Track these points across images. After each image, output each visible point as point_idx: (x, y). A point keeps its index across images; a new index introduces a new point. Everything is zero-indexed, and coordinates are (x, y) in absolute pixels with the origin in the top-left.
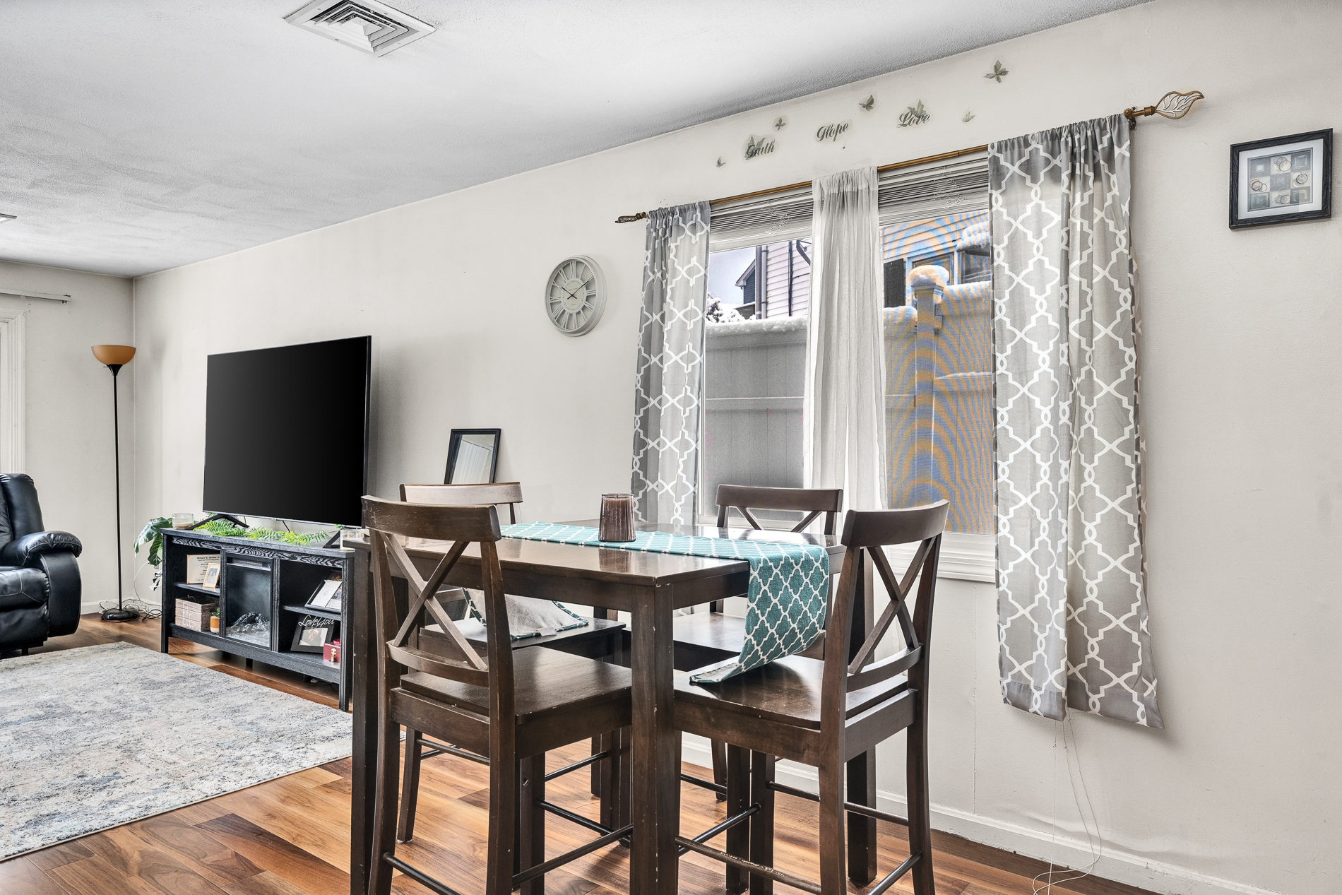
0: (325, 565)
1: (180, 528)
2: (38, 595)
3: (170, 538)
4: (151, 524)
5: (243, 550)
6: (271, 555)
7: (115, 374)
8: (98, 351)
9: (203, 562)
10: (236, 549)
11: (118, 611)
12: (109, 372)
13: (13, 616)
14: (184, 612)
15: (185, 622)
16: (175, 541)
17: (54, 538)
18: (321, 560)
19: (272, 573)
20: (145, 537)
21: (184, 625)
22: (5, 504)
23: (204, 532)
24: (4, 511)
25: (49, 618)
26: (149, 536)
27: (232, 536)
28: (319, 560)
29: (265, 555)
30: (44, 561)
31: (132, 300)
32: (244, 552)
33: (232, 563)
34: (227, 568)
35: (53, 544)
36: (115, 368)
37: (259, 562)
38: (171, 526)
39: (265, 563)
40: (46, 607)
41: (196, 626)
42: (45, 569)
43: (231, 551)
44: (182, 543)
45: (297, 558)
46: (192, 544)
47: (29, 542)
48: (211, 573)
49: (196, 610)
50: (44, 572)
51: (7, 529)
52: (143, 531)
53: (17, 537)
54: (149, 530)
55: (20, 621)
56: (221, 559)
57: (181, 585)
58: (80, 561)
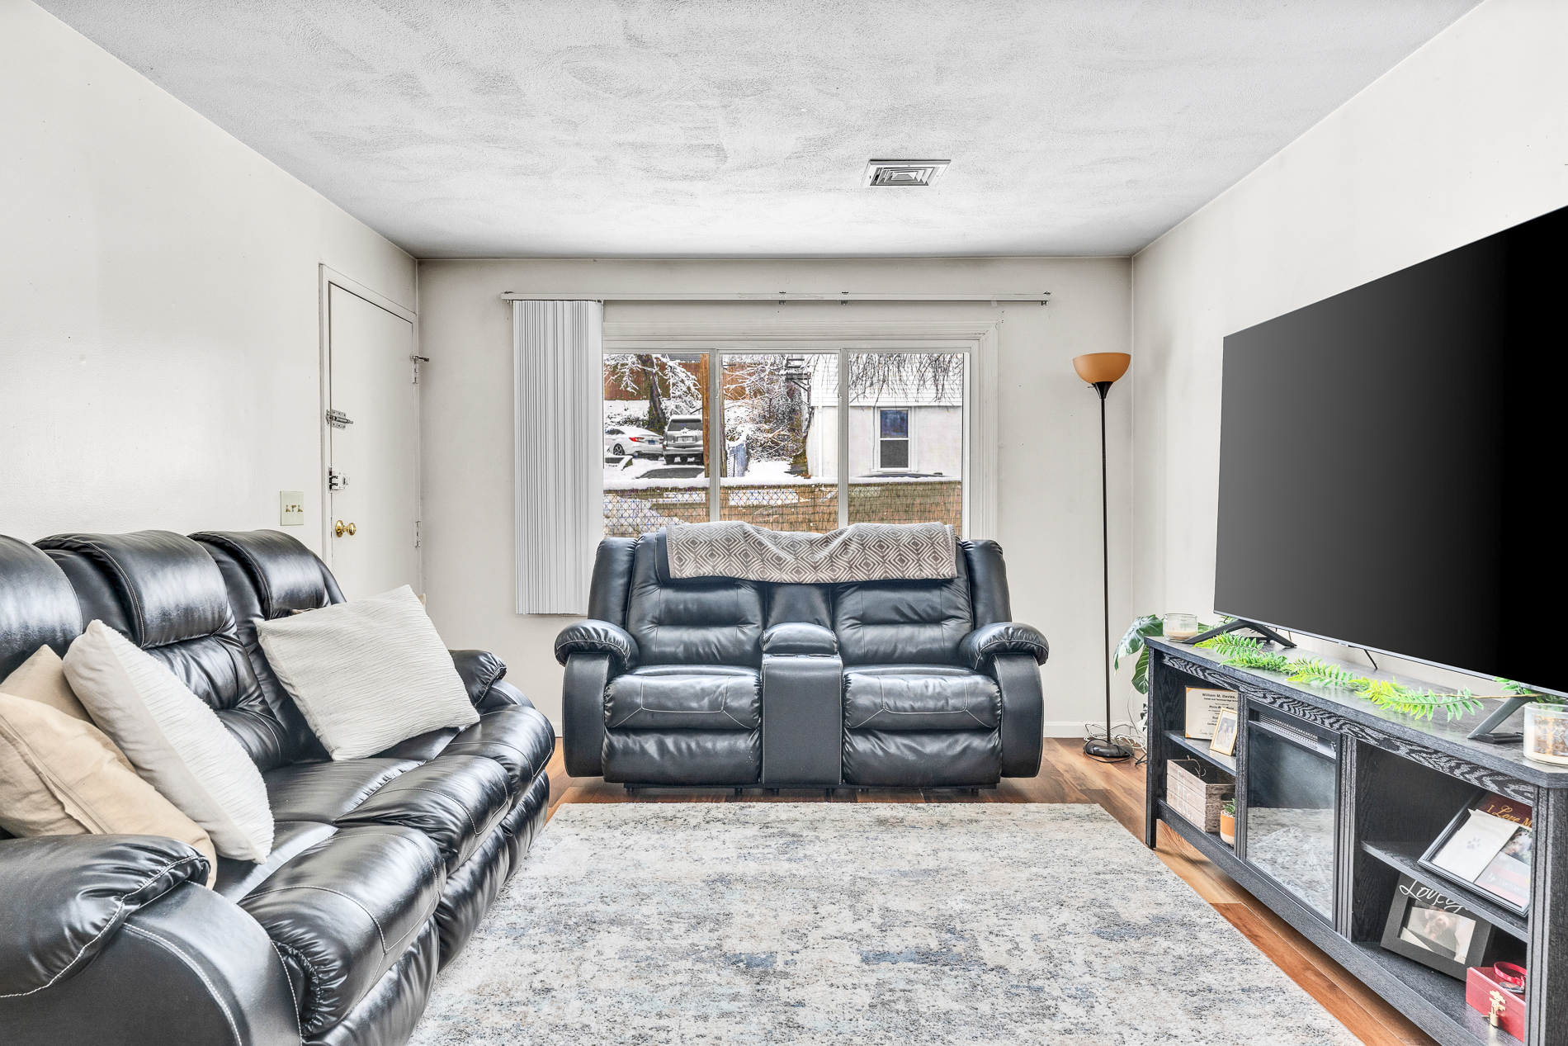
0: (1476, 783)
1: (1174, 639)
2: (986, 716)
3: (1159, 655)
4: (1137, 625)
5: (1279, 702)
6: (1336, 726)
7: (1103, 396)
8: (1082, 365)
9: (1213, 703)
10: (1265, 697)
11: (1105, 744)
12: (1095, 394)
13: (956, 742)
14: (1179, 787)
15: (1181, 805)
16: (1166, 661)
17: (1013, 633)
18: (1465, 768)
19: (1339, 763)
20: (1128, 647)
21: (1179, 810)
22: (967, 580)
23: (1211, 652)
24: (965, 590)
25: (1002, 750)
26: (1134, 646)
27: (1259, 668)
28: (1458, 766)
29: (1323, 722)
30: (1001, 668)
31: (1130, 288)
32: (1281, 706)
33: (1258, 720)
34: (1250, 730)
35: (1010, 643)
36: (1103, 387)
37: (1312, 732)
38: (1160, 633)
39: (1324, 739)
40: (997, 734)
41: (1198, 819)
42: (999, 679)
43: (1257, 697)
44: (1176, 667)
45: (1398, 748)
46: (1191, 671)
47: (985, 637)
48: (1224, 728)
49: (1197, 791)
50: (997, 683)
51: (967, 615)
52: (1126, 636)
53: (978, 626)
54: (1134, 635)
55: (964, 750)
56: (1239, 709)
57: (1176, 738)
58: (1044, 671)
